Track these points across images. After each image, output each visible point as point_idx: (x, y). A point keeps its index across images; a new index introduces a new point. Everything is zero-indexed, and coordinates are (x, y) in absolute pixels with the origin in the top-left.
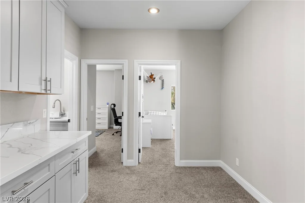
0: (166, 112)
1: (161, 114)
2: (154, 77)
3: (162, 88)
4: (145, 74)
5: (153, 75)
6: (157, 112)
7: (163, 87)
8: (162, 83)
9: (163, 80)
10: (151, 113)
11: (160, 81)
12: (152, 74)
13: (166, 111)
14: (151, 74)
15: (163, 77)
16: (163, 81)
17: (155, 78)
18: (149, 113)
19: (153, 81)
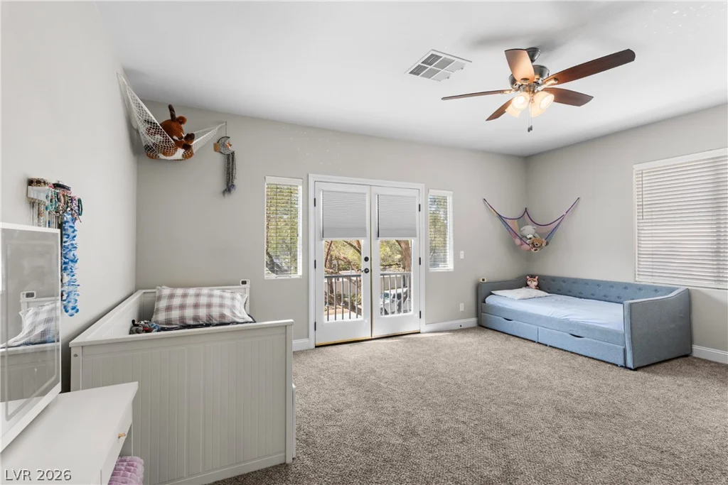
0: (248, 285)
1: (222, 297)
2: (186, 129)
3: (229, 187)
4: (133, 106)
5: (182, 120)
6: (205, 291)
7: (233, 186)
8: (228, 169)
9: (233, 153)
10: (171, 296)
11: (217, 161)
12: (177, 116)
13: (244, 283)
14: (173, 116)
15: (231, 141)
16: (230, 160)
17: (191, 137)
18: (159, 298)
19: (180, 152)
